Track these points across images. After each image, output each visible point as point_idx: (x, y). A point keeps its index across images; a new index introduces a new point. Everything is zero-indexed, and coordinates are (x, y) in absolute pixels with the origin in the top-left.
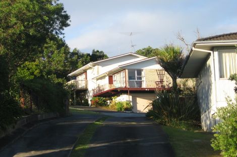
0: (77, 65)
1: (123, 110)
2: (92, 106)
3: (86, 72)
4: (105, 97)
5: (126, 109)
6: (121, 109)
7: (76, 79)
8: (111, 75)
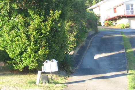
0: (93, 3)
1: (124, 28)
2: (105, 26)
3: (99, 6)
4: (112, 20)
5: (127, 27)
6: (123, 27)
7: (93, 10)
8: (115, 8)
